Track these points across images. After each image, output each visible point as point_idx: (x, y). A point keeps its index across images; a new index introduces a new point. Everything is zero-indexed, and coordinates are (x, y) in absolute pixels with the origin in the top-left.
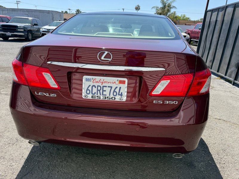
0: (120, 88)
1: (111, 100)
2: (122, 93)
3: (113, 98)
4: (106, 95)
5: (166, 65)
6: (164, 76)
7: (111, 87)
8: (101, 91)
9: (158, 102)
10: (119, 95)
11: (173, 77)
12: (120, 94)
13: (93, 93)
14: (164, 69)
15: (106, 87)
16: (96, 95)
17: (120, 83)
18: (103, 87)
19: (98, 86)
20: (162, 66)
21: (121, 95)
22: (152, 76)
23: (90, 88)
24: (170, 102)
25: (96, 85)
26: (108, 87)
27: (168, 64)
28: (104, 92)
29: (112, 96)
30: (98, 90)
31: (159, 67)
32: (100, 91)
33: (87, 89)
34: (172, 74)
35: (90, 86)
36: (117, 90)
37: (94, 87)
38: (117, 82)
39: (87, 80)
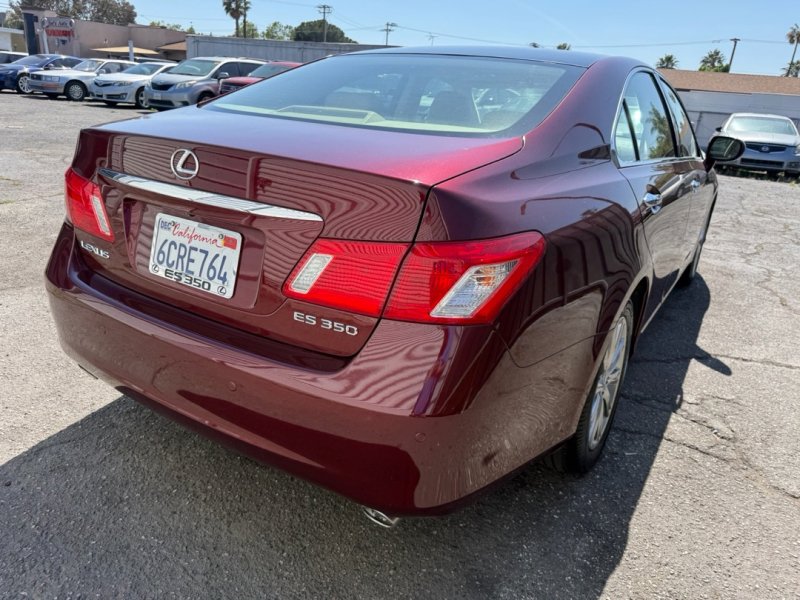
0: (224, 258)
1: (201, 288)
2: (225, 274)
3: (206, 286)
4: (192, 273)
5: (326, 207)
6: (319, 240)
7: (206, 253)
8: (186, 260)
9: (305, 319)
10: (219, 278)
11: (339, 247)
12: (222, 275)
13: (170, 262)
14: (318, 218)
15: (196, 249)
16: (173, 269)
17: (225, 245)
18: (192, 248)
19: (181, 245)
20: (316, 210)
21: (224, 279)
22: (290, 234)
23: (165, 249)
24: (336, 324)
25: (179, 240)
26: (202, 251)
27: (329, 204)
28: (190, 264)
29: (204, 277)
30: (179, 256)
31: (305, 210)
32: (182, 258)
33: (161, 251)
34: (339, 235)
35: (166, 241)
36: (217, 264)
37: (173, 246)
38: (220, 242)
39: (165, 225)
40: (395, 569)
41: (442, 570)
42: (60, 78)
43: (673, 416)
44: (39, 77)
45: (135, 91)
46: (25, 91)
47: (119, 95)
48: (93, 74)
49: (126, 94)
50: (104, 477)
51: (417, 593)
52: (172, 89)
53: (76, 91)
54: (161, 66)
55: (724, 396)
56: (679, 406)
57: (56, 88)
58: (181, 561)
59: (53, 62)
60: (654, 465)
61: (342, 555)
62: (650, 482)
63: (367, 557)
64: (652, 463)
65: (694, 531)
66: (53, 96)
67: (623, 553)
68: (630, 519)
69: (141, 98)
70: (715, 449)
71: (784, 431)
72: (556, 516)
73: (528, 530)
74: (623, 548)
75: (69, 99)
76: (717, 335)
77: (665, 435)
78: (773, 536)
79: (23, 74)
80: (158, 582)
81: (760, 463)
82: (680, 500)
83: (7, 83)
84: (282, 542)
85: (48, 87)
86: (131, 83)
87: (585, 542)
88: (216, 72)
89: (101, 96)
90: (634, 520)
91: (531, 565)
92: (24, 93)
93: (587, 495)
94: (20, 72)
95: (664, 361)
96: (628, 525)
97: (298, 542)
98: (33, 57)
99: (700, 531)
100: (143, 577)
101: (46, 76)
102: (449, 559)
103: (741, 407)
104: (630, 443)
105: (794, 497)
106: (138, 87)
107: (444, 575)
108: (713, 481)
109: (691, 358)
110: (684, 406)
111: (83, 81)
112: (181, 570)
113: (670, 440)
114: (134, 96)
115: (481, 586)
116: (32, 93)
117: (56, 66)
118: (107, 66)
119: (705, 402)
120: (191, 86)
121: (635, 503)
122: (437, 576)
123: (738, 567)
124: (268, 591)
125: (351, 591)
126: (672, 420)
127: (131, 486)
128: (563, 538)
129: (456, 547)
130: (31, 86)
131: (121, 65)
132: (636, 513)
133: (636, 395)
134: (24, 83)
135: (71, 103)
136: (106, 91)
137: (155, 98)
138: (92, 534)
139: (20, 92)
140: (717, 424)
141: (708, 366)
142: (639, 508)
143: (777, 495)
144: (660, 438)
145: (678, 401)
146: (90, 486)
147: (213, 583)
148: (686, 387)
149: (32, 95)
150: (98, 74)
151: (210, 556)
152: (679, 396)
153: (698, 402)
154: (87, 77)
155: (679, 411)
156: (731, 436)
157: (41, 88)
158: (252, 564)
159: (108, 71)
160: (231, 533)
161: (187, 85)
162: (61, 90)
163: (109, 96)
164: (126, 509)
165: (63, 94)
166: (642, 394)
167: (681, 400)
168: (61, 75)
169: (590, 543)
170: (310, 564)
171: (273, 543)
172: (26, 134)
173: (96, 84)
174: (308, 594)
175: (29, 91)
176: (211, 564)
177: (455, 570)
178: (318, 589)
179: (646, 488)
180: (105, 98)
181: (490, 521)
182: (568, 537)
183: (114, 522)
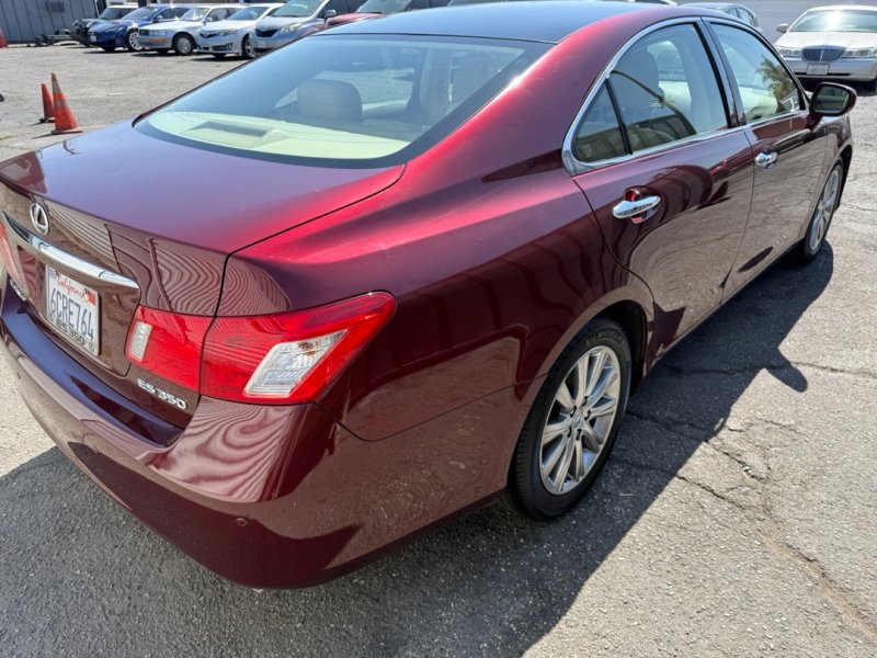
0: (90, 314)
1: (79, 342)
3: (82, 341)
4: (72, 326)
8: (68, 312)
9: (147, 387)
10: (89, 334)
12: (90, 331)
13: (59, 312)
14: (136, 286)
15: (73, 301)
16: (61, 320)
17: (89, 300)
19: (64, 296)
21: (92, 336)
23: (55, 298)
24: (168, 396)
25: (62, 290)
26: (76, 304)
28: (71, 316)
29: (80, 331)
30: (64, 308)
33: (53, 300)
35: (54, 290)
36: (86, 319)
37: (59, 296)
38: (86, 297)
39: (52, 273)
40: (303, 622)
41: (351, 627)
42: (166, 31)
43: (703, 446)
44: (146, 33)
45: (240, 40)
46: (137, 48)
47: (225, 46)
48: (200, 24)
49: (231, 44)
50: (65, 505)
51: (315, 651)
52: (276, 35)
53: (184, 43)
54: (266, 8)
55: (781, 421)
56: (715, 434)
57: (163, 44)
58: (104, 599)
59: (161, 14)
60: (649, 510)
61: (257, 603)
62: (634, 532)
63: (281, 607)
64: (646, 508)
65: (658, 597)
66: (163, 53)
67: (560, 618)
68: (587, 577)
69: (248, 47)
70: (736, 491)
71: (838, 470)
72: (503, 570)
73: (464, 585)
74: (564, 612)
75: (178, 53)
76: (813, 334)
77: (681, 472)
78: (755, 609)
79: (132, 31)
80: (74, 621)
81: (783, 513)
82: (660, 557)
83: (118, 41)
84: (205, 585)
85: (157, 43)
86: (236, 31)
87: (523, 603)
88: (322, 11)
89: (207, 48)
90: (592, 579)
91: (449, 627)
92: (136, 51)
93: (551, 545)
94: (129, 28)
95: (724, 372)
96: (582, 584)
97: (219, 586)
98: (143, 9)
99: (666, 597)
100: (63, 614)
101: (154, 31)
102: (365, 614)
103: (796, 436)
104: (632, 480)
105: (808, 560)
106: (243, 35)
107: (353, 633)
108: (712, 533)
109: (761, 368)
110: (723, 434)
111: (190, 32)
112: (100, 609)
113: (683, 478)
114: (240, 46)
115: (385, 648)
116: (143, 50)
117: (165, 17)
118: (214, 13)
119: (754, 428)
120: (296, 29)
121: (603, 558)
122: (344, 634)
123: (691, 645)
124: (171, 637)
125: (249, 644)
126: (698, 452)
127: (86, 516)
128: (499, 597)
129: (378, 601)
130: (141, 43)
131: (228, 10)
132: (599, 570)
133: (669, 418)
134: (134, 40)
135: (180, 58)
136: (212, 43)
137: (260, 47)
138: (34, 566)
139: (131, 50)
140: (754, 459)
141: (779, 378)
142: (605, 565)
143: (788, 556)
144: (672, 474)
145: (717, 426)
146: (50, 514)
147: (124, 625)
148: (736, 409)
149: (144, 53)
150: (205, 23)
151: (132, 596)
152: (722, 420)
153: (743, 428)
154: (194, 28)
155: (713, 440)
156: (764, 476)
157: (149, 44)
158: (167, 608)
159: (216, 19)
160: (160, 571)
161: (292, 28)
162: (169, 45)
163: (215, 48)
164: (73, 540)
165: (171, 49)
166: (676, 416)
167: (723, 425)
168: (167, 28)
169: (527, 605)
170: (222, 611)
171: (195, 586)
172: (125, 101)
173: (202, 35)
174: (207, 644)
175: (141, 48)
176: (130, 604)
177: (366, 628)
178: (218, 639)
179: (626, 540)
180: (211, 50)
181: (426, 572)
182: (505, 595)
183: (58, 554)
